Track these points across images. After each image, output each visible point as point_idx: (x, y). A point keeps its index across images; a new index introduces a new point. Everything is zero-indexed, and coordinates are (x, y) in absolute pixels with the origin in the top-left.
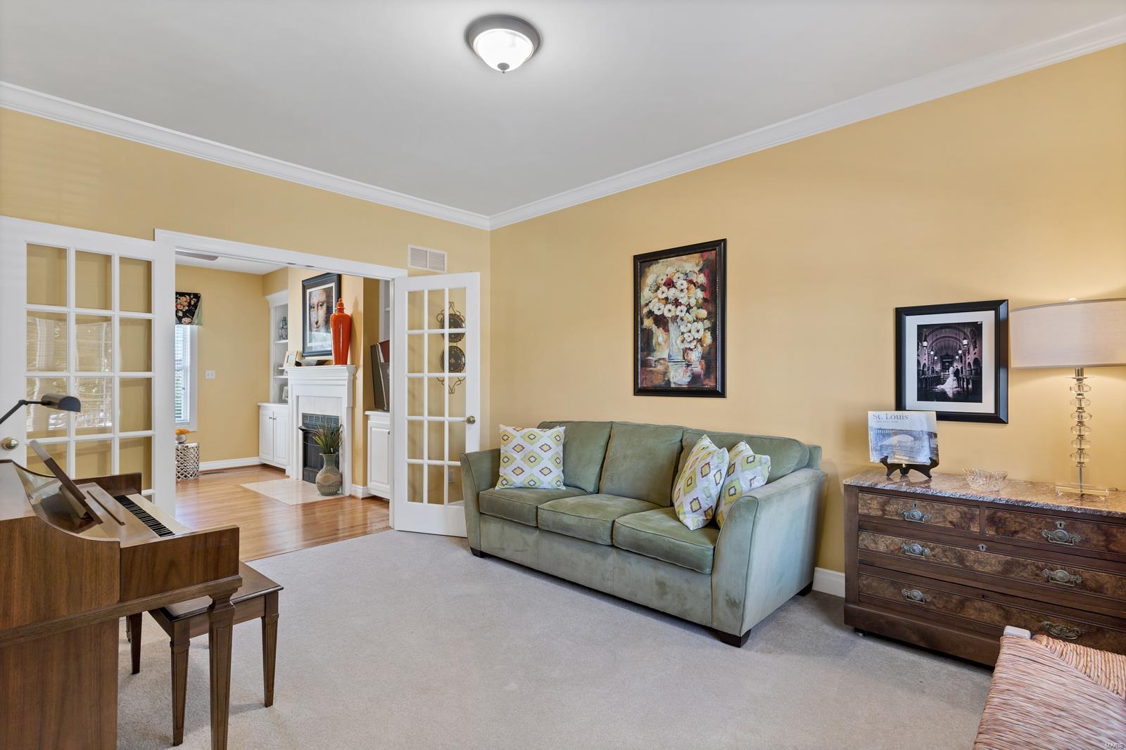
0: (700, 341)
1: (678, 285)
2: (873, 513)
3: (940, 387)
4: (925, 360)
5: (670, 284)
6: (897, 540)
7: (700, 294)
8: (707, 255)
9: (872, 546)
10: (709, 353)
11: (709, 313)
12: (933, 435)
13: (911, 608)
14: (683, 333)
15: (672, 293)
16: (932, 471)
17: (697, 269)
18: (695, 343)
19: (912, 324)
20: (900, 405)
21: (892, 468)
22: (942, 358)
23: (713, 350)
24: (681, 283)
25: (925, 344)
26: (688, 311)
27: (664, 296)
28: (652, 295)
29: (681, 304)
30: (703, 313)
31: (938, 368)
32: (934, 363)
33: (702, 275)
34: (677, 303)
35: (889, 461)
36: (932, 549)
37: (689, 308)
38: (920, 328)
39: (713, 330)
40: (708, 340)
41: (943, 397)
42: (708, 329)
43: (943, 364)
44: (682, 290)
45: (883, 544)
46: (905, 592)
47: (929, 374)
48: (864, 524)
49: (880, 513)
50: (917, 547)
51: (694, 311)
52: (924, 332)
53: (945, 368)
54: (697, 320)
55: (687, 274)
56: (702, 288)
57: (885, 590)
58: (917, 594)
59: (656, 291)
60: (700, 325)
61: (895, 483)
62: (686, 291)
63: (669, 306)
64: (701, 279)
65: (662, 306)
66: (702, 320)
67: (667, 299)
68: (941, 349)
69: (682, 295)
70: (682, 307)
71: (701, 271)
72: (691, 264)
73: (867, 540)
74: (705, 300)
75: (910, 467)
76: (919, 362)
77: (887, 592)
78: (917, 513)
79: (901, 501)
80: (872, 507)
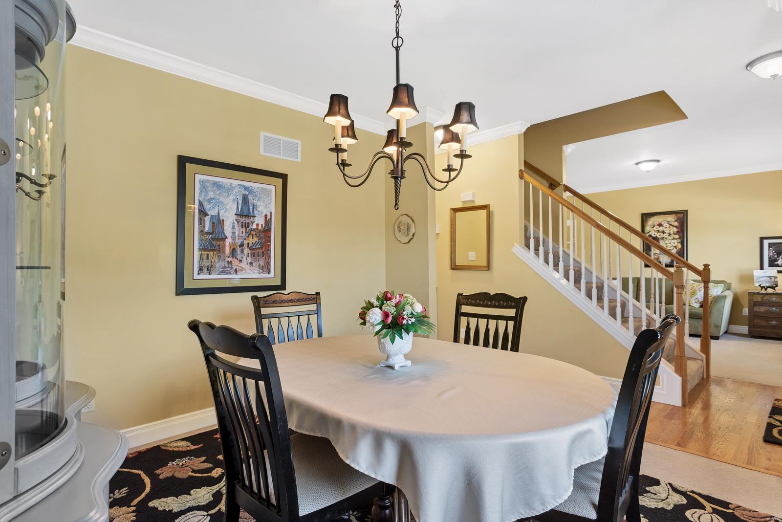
0: (675, 247)
1: (664, 225)
2: (759, 300)
3: (776, 263)
4: (771, 254)
5: (660, 225)
6: (767, 307)
7: (675, 230)
8: (678, 215)
9: (758, 310)
10: (680, 251)
11: (680, 237)
12: (776, 277)
13: (773, 327)
14: (667, 244)
15: (661, 229)
16: (776, 288)
17: (674, 220)
18: (673, 247)
19: (766, 243)
20: (762, 268)
21: (762, 287)
22: (777, 253)
23: (682, 250)
24: (666, 225)
25: (771, 249)
26: (669, 235)
27: (657, 229)
28: (651, 229)
29: (665, 233)
30: (677, 236)
31: (776, 256)
32: (775, 255)
33: (676, 222)
34: (663, 232)
35: (762, 285)
36: (779, 309)
37: (670, 234)
38: (770, 244)
39: (682, 243)
40: (679, 246)
41: (778, 266)
42: (679, 242)
43: (778, 255)
44: (666, 228)
45: (762, 309)
46: (770, 322)
47: (773, 258)
48: (756, 304)
49: (761, 300)
50: (774, 309)
51: (673, 236)
52: (770, 245)
53: (778, 257)
54: (674, 239)
55: (669, 222)
56: (676, 227)
57: (763, 323)
58: (774, 322)
59: (653, 227)
60: (675, 241)
61: (763, 291)
62: (668, 228)
63: (660, 233)
64: (676, 224)
65: (656, 233)
66: (677, 239)
67: (658, 231)
68: (777, 250)
69: (666, 229)
70: (666, 234)
71: (675, 221)
72: (671, 218)
73: (756, 309)
74: (677, 232)
75: (768, 287)
76: (769, 255)
77: (764, 323)
78: (774, 299)
79: (769, 296)
80: (759, 298)
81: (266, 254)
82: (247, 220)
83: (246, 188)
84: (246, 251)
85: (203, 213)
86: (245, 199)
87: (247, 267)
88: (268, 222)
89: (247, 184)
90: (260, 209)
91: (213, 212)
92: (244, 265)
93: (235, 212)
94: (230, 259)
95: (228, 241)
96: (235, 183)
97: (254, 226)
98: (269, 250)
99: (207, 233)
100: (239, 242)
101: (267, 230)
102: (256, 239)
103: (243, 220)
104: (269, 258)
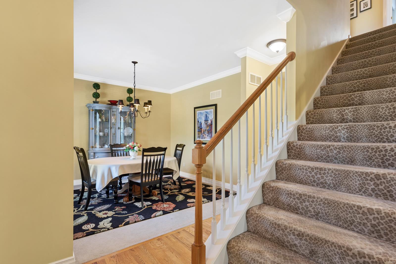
81: (211, 133)
82: (207, 122)
83: (206, 112)
84: (207, 132)
85: (198, 122)
86: (206, 115)
87: (207, 137)
88: (212, 122)
89: (206, 111)
90: (209, 118)
91: (200, 121)
92: (206, 136)
93: (204, 120)
94: (203, 134)
95: (203, 129)
96: (204, 111)
97: (208, 124)
98: (212, 131)
99: (199, 127)
100: (205, 129)
101: (211, 125)
102: (209, 128)
103: (206, 122)
104: (212, 134)
